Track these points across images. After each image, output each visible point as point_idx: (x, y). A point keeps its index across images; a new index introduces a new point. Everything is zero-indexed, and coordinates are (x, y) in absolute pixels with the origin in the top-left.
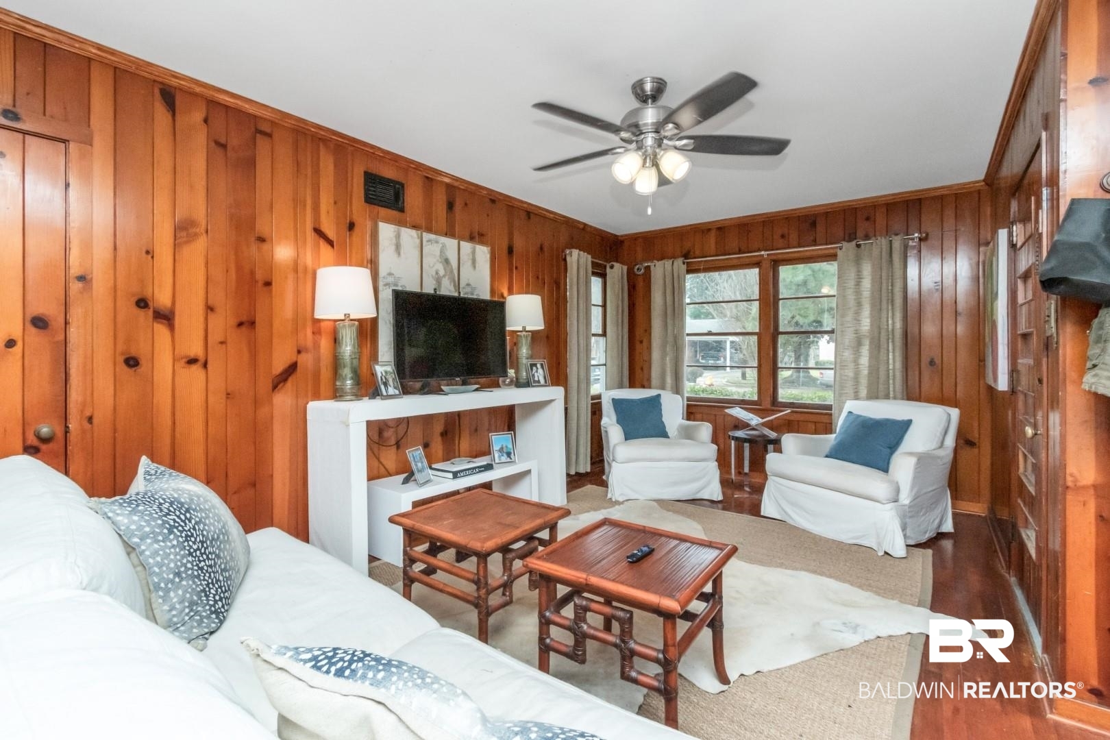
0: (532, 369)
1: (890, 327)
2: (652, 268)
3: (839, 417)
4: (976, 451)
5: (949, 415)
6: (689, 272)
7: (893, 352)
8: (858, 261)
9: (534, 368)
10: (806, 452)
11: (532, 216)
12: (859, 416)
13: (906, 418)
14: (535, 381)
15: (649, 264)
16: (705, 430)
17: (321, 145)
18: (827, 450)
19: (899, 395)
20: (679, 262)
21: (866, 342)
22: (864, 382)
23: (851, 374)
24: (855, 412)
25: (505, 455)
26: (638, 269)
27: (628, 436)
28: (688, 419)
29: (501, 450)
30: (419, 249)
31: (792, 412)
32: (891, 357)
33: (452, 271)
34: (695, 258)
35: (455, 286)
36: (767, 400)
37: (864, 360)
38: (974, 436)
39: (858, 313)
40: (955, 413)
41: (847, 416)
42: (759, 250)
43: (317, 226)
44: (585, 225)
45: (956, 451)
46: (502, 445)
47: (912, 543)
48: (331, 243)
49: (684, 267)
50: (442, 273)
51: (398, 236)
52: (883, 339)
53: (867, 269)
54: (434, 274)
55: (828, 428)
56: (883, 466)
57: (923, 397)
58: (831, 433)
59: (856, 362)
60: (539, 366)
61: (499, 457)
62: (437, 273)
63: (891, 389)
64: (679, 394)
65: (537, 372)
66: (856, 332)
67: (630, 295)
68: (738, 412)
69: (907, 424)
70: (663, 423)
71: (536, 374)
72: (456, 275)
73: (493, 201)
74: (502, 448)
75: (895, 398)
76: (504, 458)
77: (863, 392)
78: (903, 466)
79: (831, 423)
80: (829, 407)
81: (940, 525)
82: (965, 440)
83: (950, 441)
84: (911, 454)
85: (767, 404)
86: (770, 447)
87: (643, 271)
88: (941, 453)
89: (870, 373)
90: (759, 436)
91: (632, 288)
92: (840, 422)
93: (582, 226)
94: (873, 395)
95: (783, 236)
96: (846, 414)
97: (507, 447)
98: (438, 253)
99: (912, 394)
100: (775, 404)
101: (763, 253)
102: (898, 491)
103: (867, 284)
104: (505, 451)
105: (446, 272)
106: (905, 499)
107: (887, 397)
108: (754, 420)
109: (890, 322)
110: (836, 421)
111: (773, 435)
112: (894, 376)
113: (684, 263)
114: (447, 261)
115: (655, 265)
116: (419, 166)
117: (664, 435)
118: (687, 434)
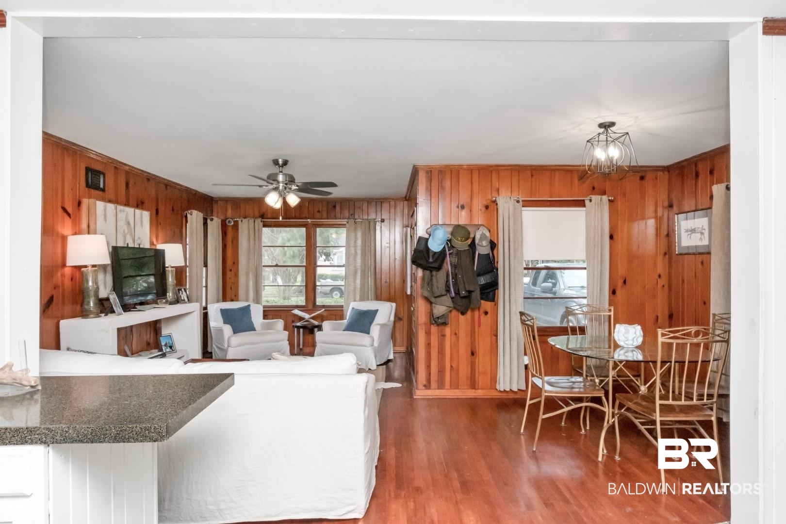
0: (179, 293)
1: (369, 265)
2: (240, 222)
3: (347, 311)
4: (402, 322)
5: (392, 306)
6: (264, 226)
7: (371, 277)
8: (355, 230)
9: (180, 292)
10: (334, 329)
11: (168, 187)
12: (357, 310)
13: (376, 309)
14: (182, 300)
15: (238, 219)
16: (280, 324)
17: (65, 153)
18: (344, 327)
19: (373, 298)
20: (259, 222)
21: (359, 272)
22: (358, 292)
23: (352, 288)
24: (355, 308)
25: (168, 348)
26: (229, 222)
27: (236, 331)
28: (264, 318)
29: (166, 345)
30: (115, 216)
31: (325, 310)
32: (370, 279)
33: (131, 231)
34: (268, 219)
35: (133, 239)
36: (311, 304)
37: (358, 282)
38: (401, 315)
39: (355, 257)
40: (394, 305)
41: (352, 310)
42: (306, 218)
43: (63, 206)
44: (197, 191)
45: (395, 322)
46: (166, 342)
47: (378, 364)
48: (69, 215)
49: (261, 224)
50: (126, 231)
51: (105, 210)
52: (366, 271)
53: (359, 234)
54: (122, 232)
55: (342, 317)
56: (367, 331)
57: (382, 299)
58: (343, 320)
59: (355, 283)
60: (183, 290)
61: (165, 349)
62: (124, 232)
63: (370, 295)
64: (259, 304)
65: (182, 294)
66: (355, 266)
67: (223, 239)
68: (296, 312)
69: (377, 311)
70: (252, 322)
71: (182, 295)
72: (133, 233)
73: (148, 180)
74: (166, 344)
75: (371, 300)
76: (168, 350)
77: (358, 297)
78: (375, 330)
79: (343, 315)
80: (342, 306)
81: (388, 356)
82: (398, 318)
83: (392, 318)
84: (378, 324)
85: (310, 307)
86: (316, 330)
87: (232, 223)
88: (389, 323)
89: (361, 288)
90: (308, 324)
91: (224, 234)
92: (348, 314)
93: (194, 192)
94: (362, 299)
95: (319, 212)
96: (351, 309)
97: (169, 343)
98: (124, 219)
99: (378, 298)
100: (315, 307)
101: (309, 220)
102: (373, 340)
103: (359, 242)
104: (168, 345)
105: (128, 231)
106: (376, 344)
107: (368, 299)
108: (306, 316)
109: (369, 262)
110: (346, 313)
111: (316, 323)
112: (371, 289)
113: (261, 221)
114: (129, 223)
115: (242, 221)
116: (113, 161)
117: (253, 329)
118: (268, 327)
